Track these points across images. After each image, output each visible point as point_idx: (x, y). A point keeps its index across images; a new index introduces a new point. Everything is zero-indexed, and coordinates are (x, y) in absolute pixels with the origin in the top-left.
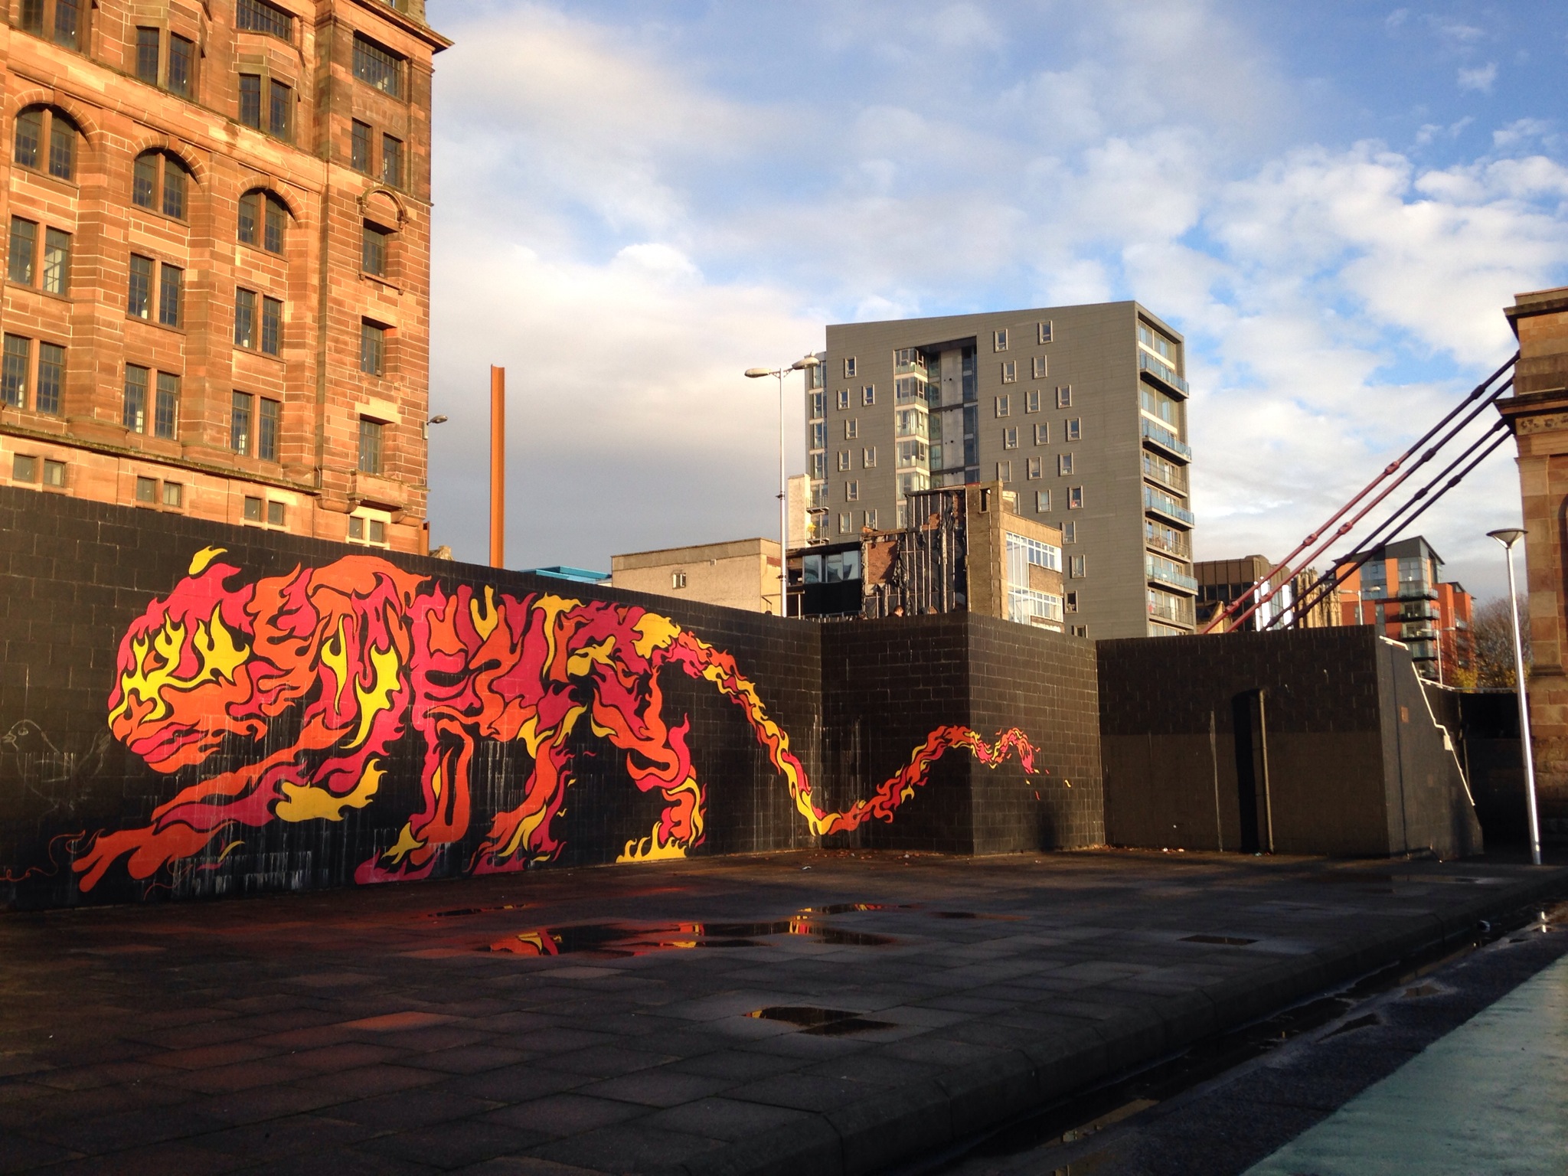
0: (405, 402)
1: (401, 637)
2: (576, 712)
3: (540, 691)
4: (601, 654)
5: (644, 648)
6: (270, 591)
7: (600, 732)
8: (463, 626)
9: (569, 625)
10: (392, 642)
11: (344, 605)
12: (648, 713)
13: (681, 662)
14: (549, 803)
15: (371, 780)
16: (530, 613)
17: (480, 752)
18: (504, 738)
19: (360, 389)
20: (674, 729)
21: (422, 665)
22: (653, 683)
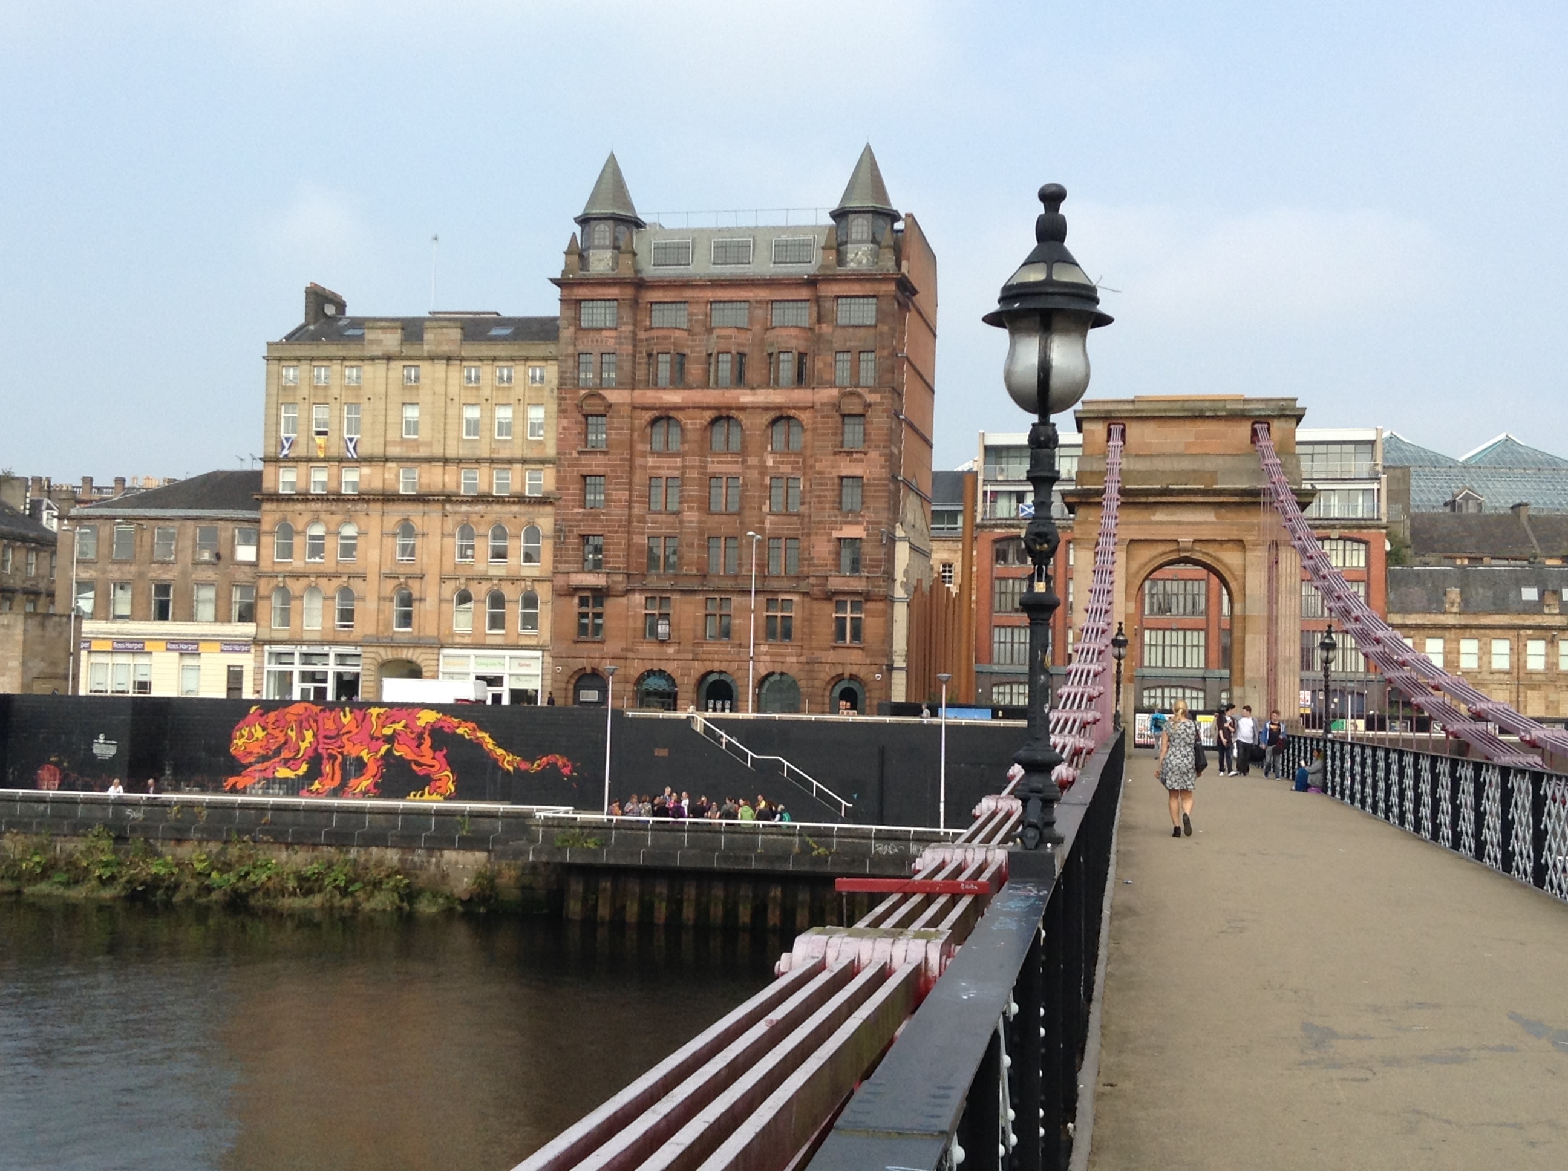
0: (868, 522)
1: (314, 725)
2: (388, 746)
3: (369, 739)
4: (399, 727)
5: (421, 723)
6: (272, 716)
7: (397, 754)
8: (337, 721)
9: (383, 718)
10: (311, 727)
11: (295, 718)
12: (422, 747)
13: (442, 727)
14: (374, 777)
15: (304, 768)
16: (365, 715)
17: (344, 759)
18: (354, 755)
19: (836, 523)
20: (438, 753)
21: (321, 733)
22: (426, 736)
